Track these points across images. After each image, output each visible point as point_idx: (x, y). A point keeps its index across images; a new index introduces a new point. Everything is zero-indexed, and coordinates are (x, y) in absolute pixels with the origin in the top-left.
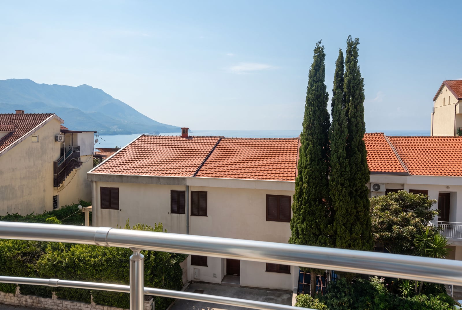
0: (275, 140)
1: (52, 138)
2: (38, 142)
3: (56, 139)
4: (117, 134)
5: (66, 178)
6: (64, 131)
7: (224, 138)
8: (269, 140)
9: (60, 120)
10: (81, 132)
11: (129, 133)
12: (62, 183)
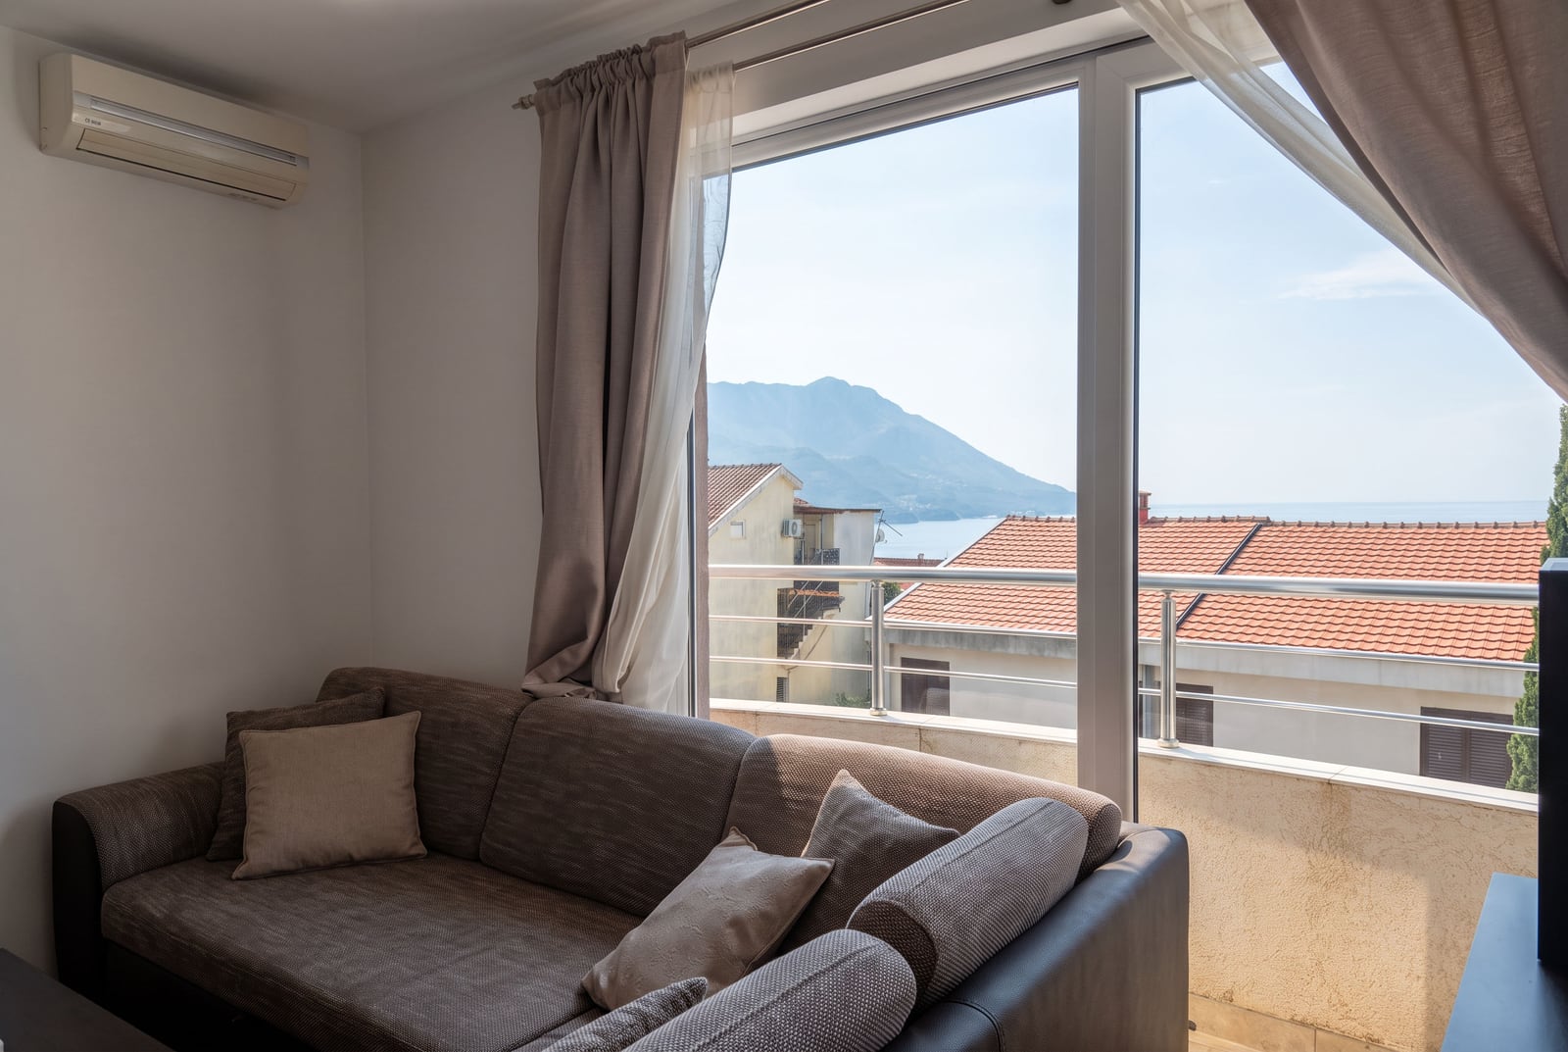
0: (1460, 530)
1: (776, 528)
2: (745, 538)
3: (785, 530)
4: (915, 521)
5: (806, 634)
6: (801, 510)
7: (1268, 522)
8: (1436, 530)
9: (790, 481)
10: (841, 511)
11: (950, 516)
12: (797, 647)
